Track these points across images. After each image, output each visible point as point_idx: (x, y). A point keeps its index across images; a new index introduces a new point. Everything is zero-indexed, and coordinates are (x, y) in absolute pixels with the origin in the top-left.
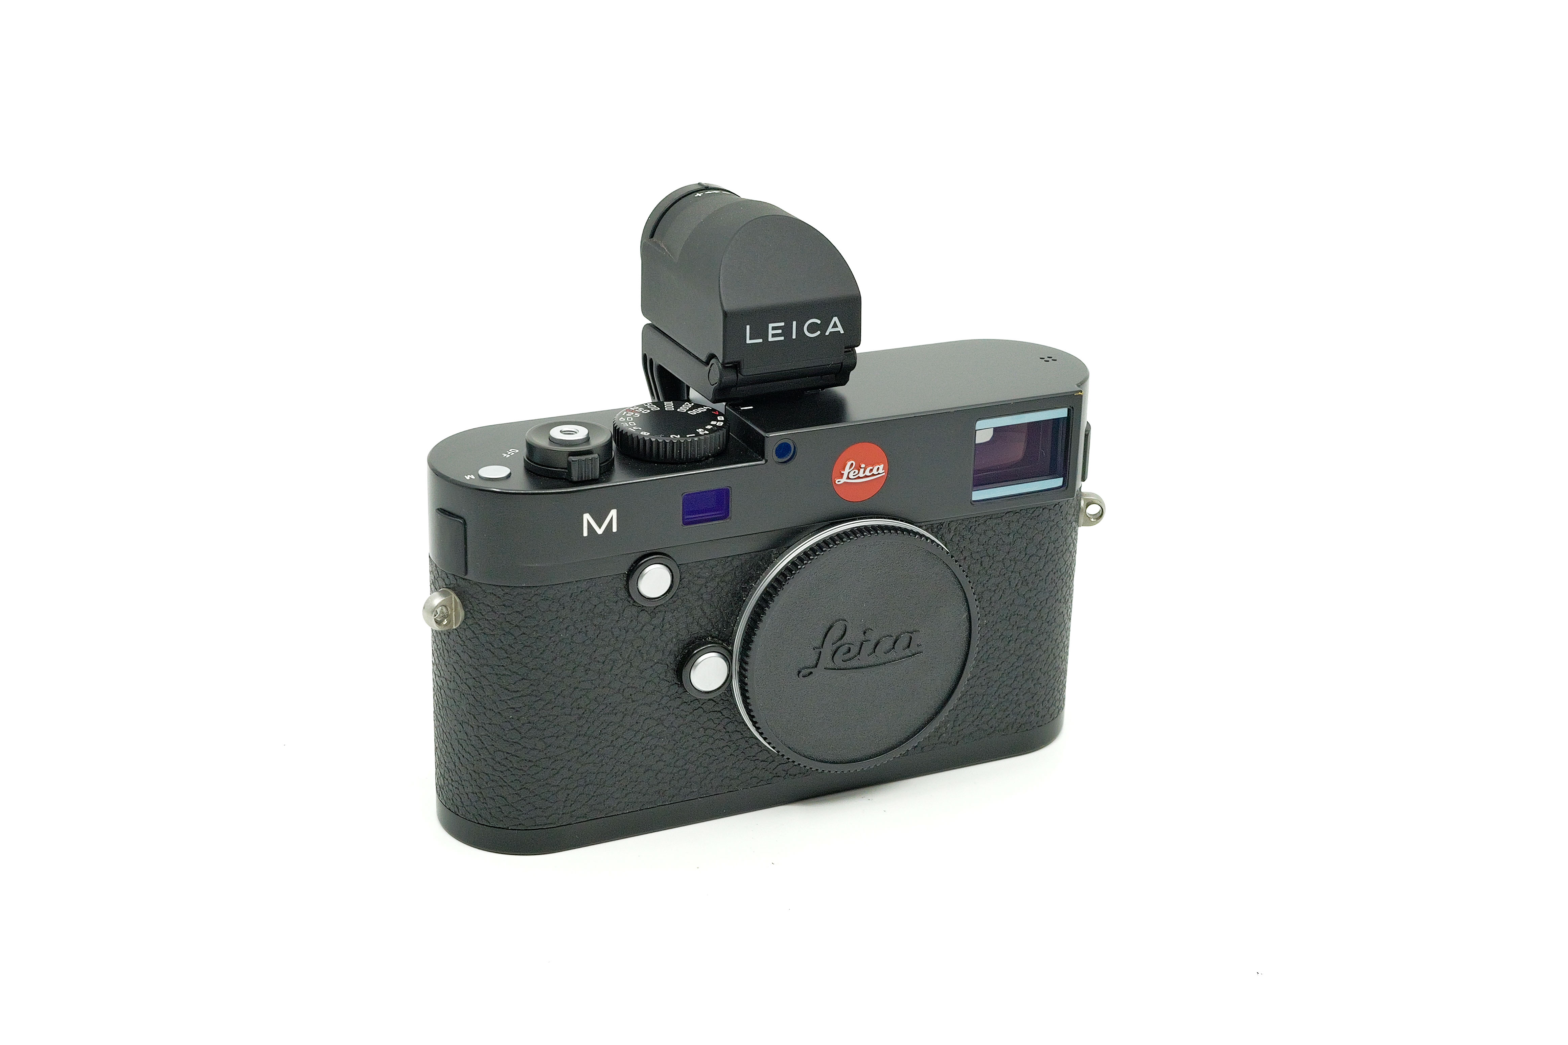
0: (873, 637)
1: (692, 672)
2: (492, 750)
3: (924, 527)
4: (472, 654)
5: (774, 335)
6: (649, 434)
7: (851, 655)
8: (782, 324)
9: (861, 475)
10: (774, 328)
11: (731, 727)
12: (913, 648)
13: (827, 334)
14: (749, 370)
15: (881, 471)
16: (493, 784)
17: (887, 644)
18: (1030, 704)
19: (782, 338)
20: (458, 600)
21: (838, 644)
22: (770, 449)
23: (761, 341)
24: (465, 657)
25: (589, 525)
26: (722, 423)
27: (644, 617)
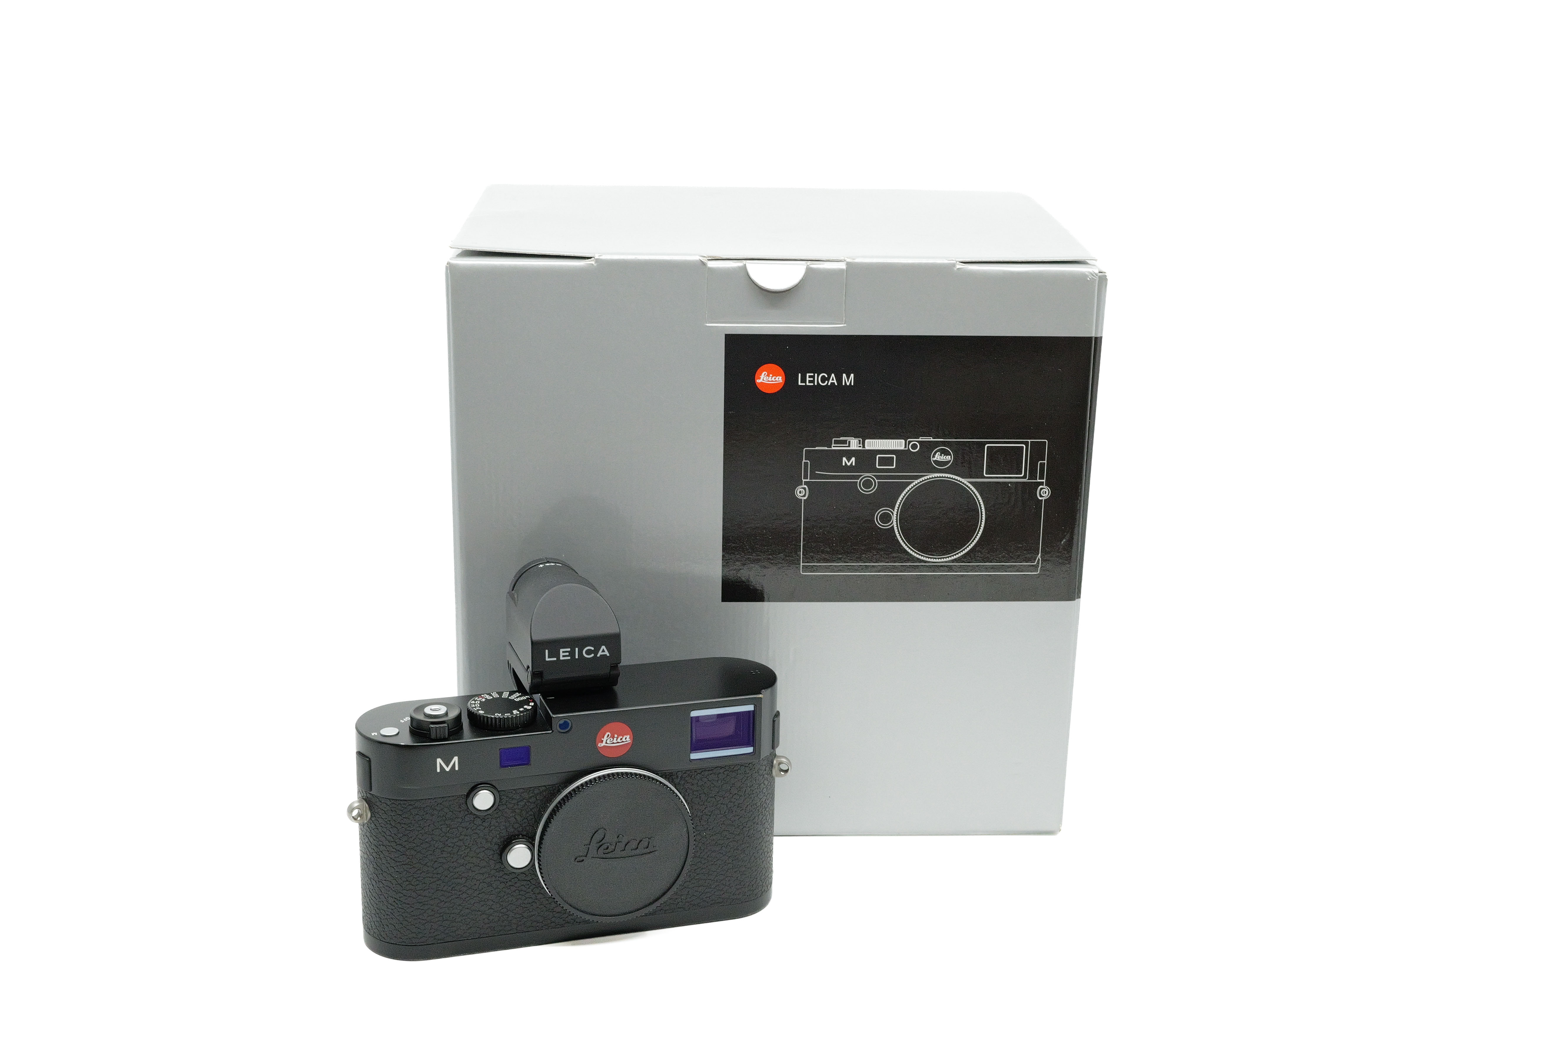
0: (625, 840)
1: (508, 855)
2: (386, 896)
3: (660, 775)
4: (375, 838)
5: (564, 656)
6: (483, 712)
7: (608, 851)
8: (569, 650)
9: (615, 741)
10: (563, 652)
11: (537, 891)
12: (650, 849)
13: (598, 656)
14: (548, 677)
15: (628, 739)
16: (388, 917)
17: (633, 844)
18: (738, 887)
19: (569, 658)
20: (367, 806)
21: (601, 843)
22: (556, 725)
23: (555, 659)
24: (372, 840)
25: (441, 765)
26: (531, 707)
27: (478, 821)
